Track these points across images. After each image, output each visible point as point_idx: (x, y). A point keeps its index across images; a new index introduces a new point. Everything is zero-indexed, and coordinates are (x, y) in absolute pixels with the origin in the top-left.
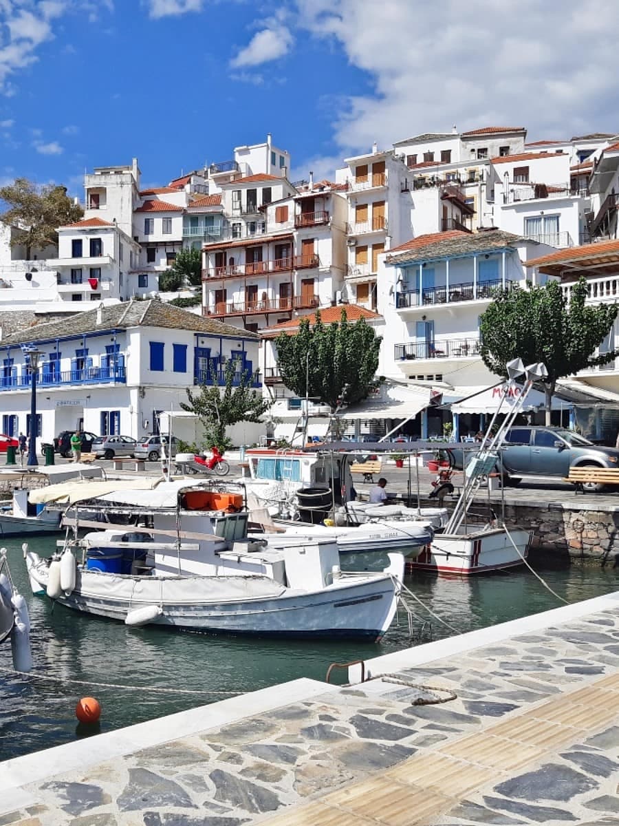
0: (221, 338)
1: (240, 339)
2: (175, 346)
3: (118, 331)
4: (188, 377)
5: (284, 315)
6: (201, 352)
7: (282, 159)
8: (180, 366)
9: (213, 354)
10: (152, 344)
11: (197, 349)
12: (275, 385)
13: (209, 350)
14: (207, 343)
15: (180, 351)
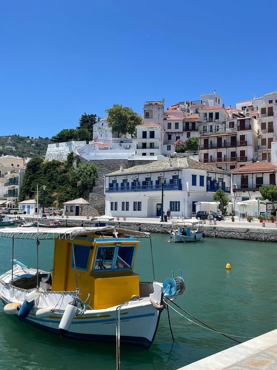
0: (216, 173)
1: (222, 174)
2: (200, 176)
3: (178, 170)
4: (204, 188)
5: (233, 164)
6: (209, 178)
7: (219, 100)
8: (202, 184)
9: (212, 179)
10: (193, 175)
11: (207, 177)
12: (236, 192)
13: (211, 178)
14: (210, 175)
15: (202, 178)
